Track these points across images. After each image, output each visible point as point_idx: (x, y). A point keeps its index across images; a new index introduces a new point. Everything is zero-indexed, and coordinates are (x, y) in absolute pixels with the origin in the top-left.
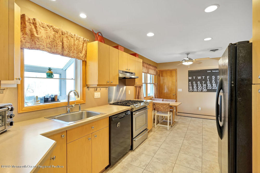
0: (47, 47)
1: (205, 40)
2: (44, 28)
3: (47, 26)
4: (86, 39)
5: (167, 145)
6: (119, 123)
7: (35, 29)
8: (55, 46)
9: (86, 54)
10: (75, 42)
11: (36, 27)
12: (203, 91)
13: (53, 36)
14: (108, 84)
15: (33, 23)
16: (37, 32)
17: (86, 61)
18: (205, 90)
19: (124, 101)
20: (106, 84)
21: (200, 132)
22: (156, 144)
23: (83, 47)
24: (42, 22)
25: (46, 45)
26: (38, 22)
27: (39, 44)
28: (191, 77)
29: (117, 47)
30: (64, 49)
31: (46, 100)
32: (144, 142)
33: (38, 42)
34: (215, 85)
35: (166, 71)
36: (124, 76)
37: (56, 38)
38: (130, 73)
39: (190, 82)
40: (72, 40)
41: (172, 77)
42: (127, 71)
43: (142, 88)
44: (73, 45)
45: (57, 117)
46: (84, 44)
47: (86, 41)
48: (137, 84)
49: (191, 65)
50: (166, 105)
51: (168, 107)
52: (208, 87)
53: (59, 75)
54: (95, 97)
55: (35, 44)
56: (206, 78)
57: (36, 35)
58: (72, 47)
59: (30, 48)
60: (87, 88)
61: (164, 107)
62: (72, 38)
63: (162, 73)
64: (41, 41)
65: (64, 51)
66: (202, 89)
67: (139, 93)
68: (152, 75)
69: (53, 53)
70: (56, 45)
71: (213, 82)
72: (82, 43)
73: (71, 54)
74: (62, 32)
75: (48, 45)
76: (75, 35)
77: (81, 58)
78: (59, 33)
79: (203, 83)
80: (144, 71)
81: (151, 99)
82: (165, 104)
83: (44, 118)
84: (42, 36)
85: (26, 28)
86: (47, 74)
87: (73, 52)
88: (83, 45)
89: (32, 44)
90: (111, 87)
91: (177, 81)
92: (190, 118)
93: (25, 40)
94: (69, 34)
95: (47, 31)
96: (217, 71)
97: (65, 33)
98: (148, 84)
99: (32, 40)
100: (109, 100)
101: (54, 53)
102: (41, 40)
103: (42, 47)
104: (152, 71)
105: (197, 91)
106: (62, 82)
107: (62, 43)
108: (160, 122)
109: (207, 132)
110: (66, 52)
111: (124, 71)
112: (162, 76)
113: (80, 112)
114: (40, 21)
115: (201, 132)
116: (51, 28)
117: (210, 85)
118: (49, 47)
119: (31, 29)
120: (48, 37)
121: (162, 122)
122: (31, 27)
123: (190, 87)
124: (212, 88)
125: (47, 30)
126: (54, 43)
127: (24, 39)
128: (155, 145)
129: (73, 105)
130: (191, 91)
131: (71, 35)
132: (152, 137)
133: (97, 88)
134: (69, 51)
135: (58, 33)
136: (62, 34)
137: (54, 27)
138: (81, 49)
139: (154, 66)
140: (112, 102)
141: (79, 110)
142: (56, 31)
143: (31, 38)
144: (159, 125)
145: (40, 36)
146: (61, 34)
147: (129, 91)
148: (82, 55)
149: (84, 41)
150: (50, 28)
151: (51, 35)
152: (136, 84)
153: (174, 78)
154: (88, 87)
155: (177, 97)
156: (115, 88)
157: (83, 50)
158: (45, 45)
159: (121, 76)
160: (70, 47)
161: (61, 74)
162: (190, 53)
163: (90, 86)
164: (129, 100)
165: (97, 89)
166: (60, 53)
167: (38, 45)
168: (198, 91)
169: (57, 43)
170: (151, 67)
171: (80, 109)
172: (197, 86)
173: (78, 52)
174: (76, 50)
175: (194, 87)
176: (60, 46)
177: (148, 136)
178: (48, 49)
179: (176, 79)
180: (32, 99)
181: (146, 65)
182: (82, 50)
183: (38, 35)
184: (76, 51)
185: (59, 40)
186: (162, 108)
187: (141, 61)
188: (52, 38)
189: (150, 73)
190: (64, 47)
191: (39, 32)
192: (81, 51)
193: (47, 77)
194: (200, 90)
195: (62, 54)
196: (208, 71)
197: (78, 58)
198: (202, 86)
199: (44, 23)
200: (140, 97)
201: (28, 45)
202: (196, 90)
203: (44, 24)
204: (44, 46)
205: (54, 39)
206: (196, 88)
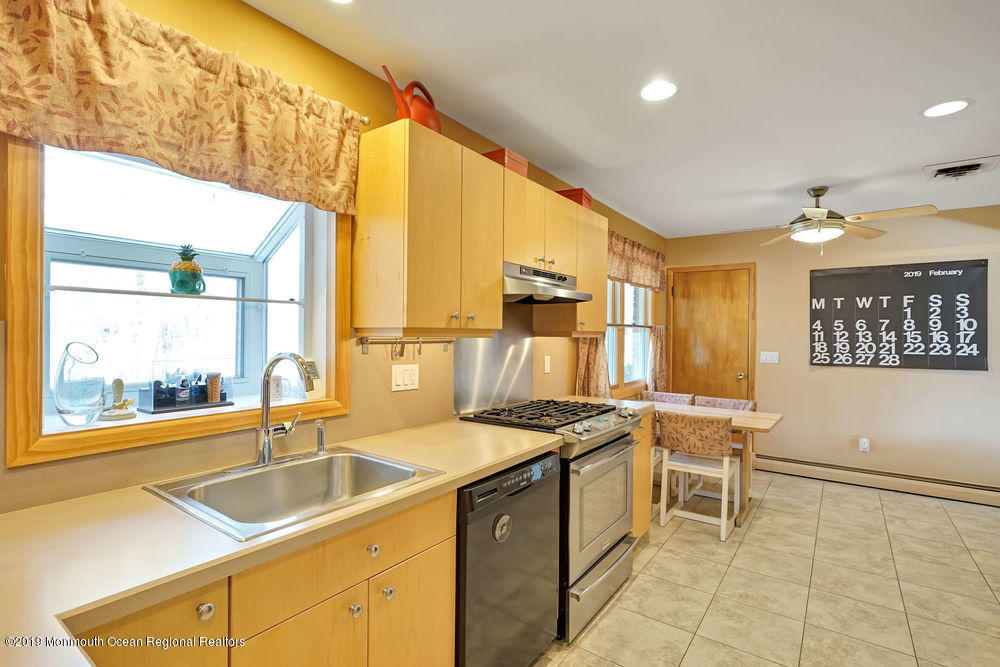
0: (159, 142)
1: (933, 112)
2: (147, 45)
3: (165, 35)
4: (357, 115)
5: (731, 623)
6: (505, 519)
7: (100, 45)
8: (201, 141)
9: (356, 183)
10: (303, 126)
11: (102, 38)
12: (882, 363)
13: (191, 87)
14: (455, 324)
15: (89, 19)
16: (108, 64)
17: (353, 217)
18: (892, 359)
19: (524, 407)
20: (443, 326)
21: (878, 558)
22: (675, 613)
23: (340, 150)
24: (138, 16)
25: (159, 132)
26: (115, 12)
27: (119, 122)
28: (822, 301)
29: (497, 155)
30: (249, 156)
31: (164, 398)
32: (618, 600)
33: (112, 111)
34: (942, 339)
35: (706, 274)
36: (526, 292)
37: (207, 100)
38: (551, 276)
39: (818, 322)
40: (289, 113)
41: (732, 298)
42: (541, 267)
43: (600, 348)
44: (291, 136)
45: (202, 485)
46: (344, 135)
47: (355, 123)
48: (586, 328)
49: (830, 245)
50: (715, 424)
51: (722, 433)
52: (909, 347)
53: (235, 281)
54: (393, 384)
55: (100, 123)
56: (896, 303)
57: (102, 76)
58: (289, 147)
59: (74, 143)
60: (357, 344)
61: (706, 432)
62: (289, 102)
63: (687, 283)
64: (129, 109)
65: (250, 167)
66: (877, 354)
67: (588, 369)
68: (642, 290)
69: (195, 173)
70: (206, 132)
71: (931, 323)
72: (335, 133)
73: (285, 183)
74: (239, 74)
75: (166, 129)
76: (301, 91)
77: (328, 201)
78: (222, 75)
79: (883, 329)
80: (614, 273)
81: (638, 396)
82: (712, 422)
83: (144, 488)
84: (136, 84)
85: (50, 39)
86: (173, 275)
87: (292, 171)
88: (341, 143)
89: (85, 121)
90: (466, 341)
91: (754, 318)
92: (819, 485)
93: (45, 100)
94: (271, 83)
95: (161, 60)
96: (955, 272)
97: (252, 79)
98: (626, 328)
99: (81, 101)
100: (459, 400)
101: (198, 172)
102: (127, 103)
103: (131, 138)
104: (644, 274)
105: (853, 365)
106: (251, 314)
107: (236, 125)
108: (681, 499)
109: (916, 561)
110: (256, 172)
111: (527, 268)
112: (687, 295)
113: (323, 456)
114: (123, 7)
115: (885, 559)
116: (184, 49)
117: (916, 339)
118: (173, 141)
119: (78, 45)
120: (168, 94)
121: (689, 497)
122: (76, 35)
123: (816, 344)
124: (927, 350)
125: (163, 55)
126: (196, 123)
127: (40, 93)
128: (668, 615)
129: (288, 425)
130: (822, 364)
131: (281, 90)
132: (654, 572)
133: (403, 344)
134: (270, 168)
135: (216, 74)
136: (241, 84)
137: (200, 45)
138: (331, 160)
139: (654, 251)
140: (470, 410)
141: (320, 450)
142: (211, 68)
143: (80, 91)
144: (676, 512)
145: (126, 84)
146: (232, 78)
147: (547, 358)
148: (334, 189)
149: (347, 121)
150: (176, 50)
151: (184, 83)
152: (579, 328)
153: (743, 302)
154: (362, 341)
155: (753, 388)
156: (481, 343)
157: (342, 164)
158: (151, 129)
159: (513, 288)
160: (278, 145)
161: (243, 279)
162: (833, 186)
163: (372, 336)
164: (548, 402)
165: (403, 348)
166: (225, 173)
167: (114, 125)
168: (858, 363)
169: (212, 127)
170: (642, 256)
171: (321, 443)
172: (853, 340)
173: (318, 174)
174: (305, 161)
175: (838, 346)
176: (228, 140)
177: (631, 570)
178: (167, 153)
179: (751, 309)
180: (92, 395)
181: (620, 246)
182: (337, 164)
183: (111, 75)
184: (304, 168)
185: (224, 109)
186: (693, 439)
187: (603, 223)
188: (186, 98)
189: (634, 280)
190: (250, 148)
191: (122, 65)
192: (332, 168)
193: (172, 291)
194: (867, 358)
195: (239, 180)
196: (908, 274)
197: (315, 200)
198: (877, 339)
199: (147, 20)
200: (593, 384)
201: (63, 126)
202: (847, 360)
203: (147, 24)
204: (144, 134)
205: (197, 107)
206: (848, 348)
